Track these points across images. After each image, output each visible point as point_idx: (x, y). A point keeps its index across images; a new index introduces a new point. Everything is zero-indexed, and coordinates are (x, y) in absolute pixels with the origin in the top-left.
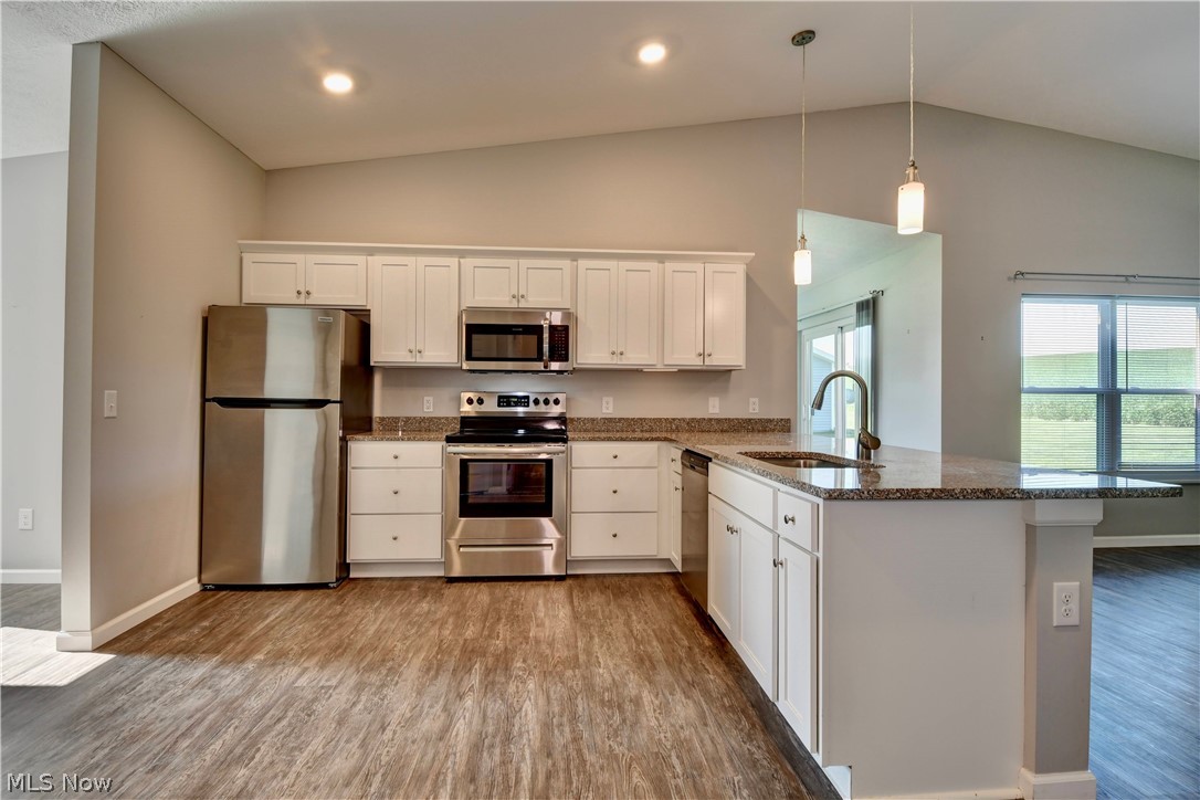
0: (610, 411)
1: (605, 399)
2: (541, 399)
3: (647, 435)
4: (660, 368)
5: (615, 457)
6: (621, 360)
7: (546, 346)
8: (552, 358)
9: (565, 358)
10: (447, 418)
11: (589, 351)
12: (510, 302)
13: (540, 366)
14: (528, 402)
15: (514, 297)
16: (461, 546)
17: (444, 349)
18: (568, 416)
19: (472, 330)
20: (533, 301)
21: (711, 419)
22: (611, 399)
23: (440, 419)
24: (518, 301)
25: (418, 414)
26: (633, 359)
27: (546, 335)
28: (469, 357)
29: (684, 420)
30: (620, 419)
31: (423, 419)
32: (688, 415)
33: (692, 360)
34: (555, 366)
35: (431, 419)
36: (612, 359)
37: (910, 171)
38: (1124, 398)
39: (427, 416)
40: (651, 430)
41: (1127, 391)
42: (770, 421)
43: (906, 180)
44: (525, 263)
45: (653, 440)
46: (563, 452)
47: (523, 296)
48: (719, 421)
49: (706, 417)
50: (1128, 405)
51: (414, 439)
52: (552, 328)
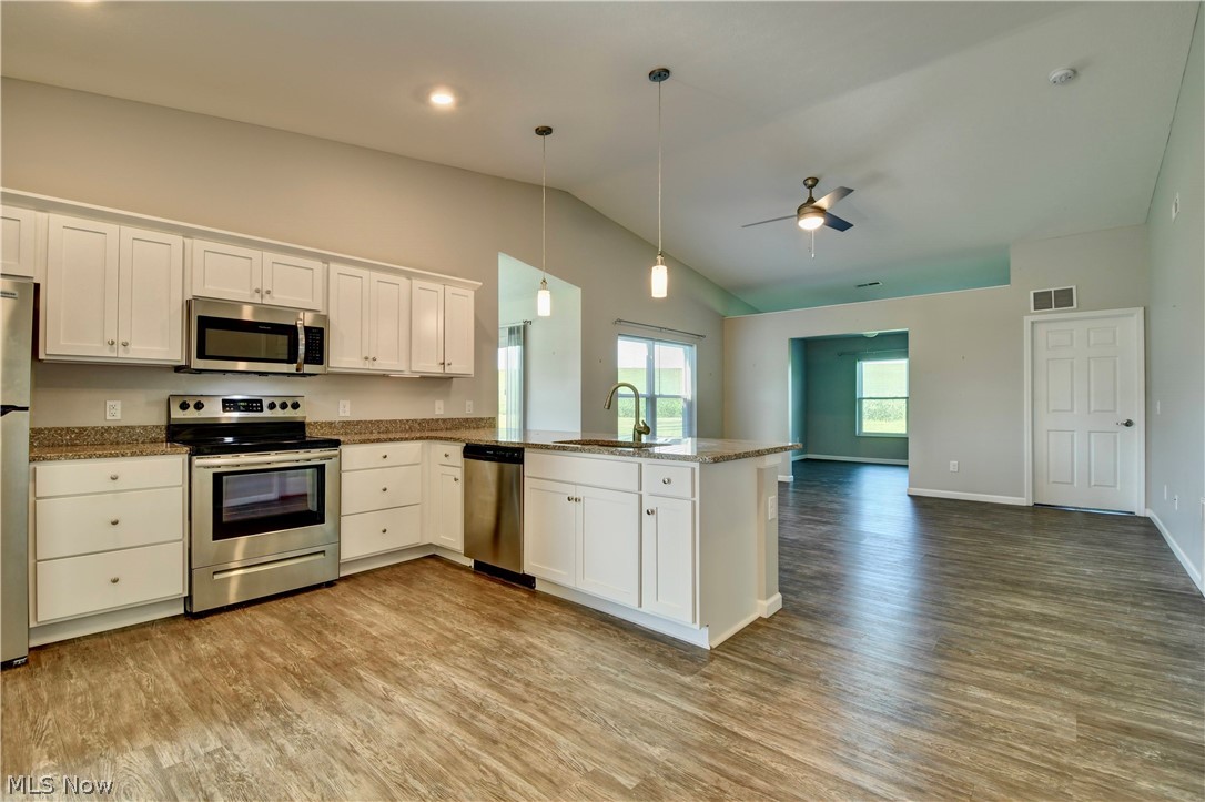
0: (348, 414)
1: (341, 402)
2: (278, 402)
3: (383, 436)
4: (407, 374)
5: (385, 457)
6: (373, 365)
7: (302, 349)
8: (307, 361)
9: (320, 361)
10: (145, 428)
11: (340, 356)
12: (252, 296)
13: (292, 368)
14: (261, 407)
15: (257, 291)
16: (214, 573)
17: (165, 343)
18: (307, 420)
19: (205, 323)
20: (280, 298)
21: (438, 420)
22: (348, 403)
23: (133, 428)
24: (262, 297)
25: (99, 423)
26: (385, 364)
27: (302, 337)
28: (202, 355)
29: (416, 421)
30: (358, 422)
31: (108, 430)
32: (420, 416)
33: (434, 368)
34: (308, 368)
35: (120, 429)
36: (365, 364)
37: (659, 258)
38: (658, 399)
39: (112, 425)
40: (387, 431)
41: (660, 396)
42: (481, 419)
43: (655, 264)
44: (269, 256)
45: (417, 439)
46: (336, 456)
47: (268, 292)
48: (444, 420)
49: (434, 418)
50: (660, 403)
51: (141, 454)
52: (307, 329)
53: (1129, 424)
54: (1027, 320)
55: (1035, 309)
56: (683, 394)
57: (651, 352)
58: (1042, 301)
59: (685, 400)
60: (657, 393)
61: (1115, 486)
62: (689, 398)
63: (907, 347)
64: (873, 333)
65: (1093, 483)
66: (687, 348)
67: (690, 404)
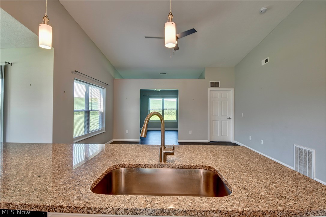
41: (92, 110)
53: (230, 118)
54: (209, 89)
55: (211, 86)
56: (99, 109)
57: (88, 90)
58: (213, 84)
59: (100, 112)
60: (90, 109)
61: (227, 135)
62: (102, 111)
63: (178, 95)
64: (159, 90)
65: (222, 135)
66: (101, 89)
67: (102, 114)
